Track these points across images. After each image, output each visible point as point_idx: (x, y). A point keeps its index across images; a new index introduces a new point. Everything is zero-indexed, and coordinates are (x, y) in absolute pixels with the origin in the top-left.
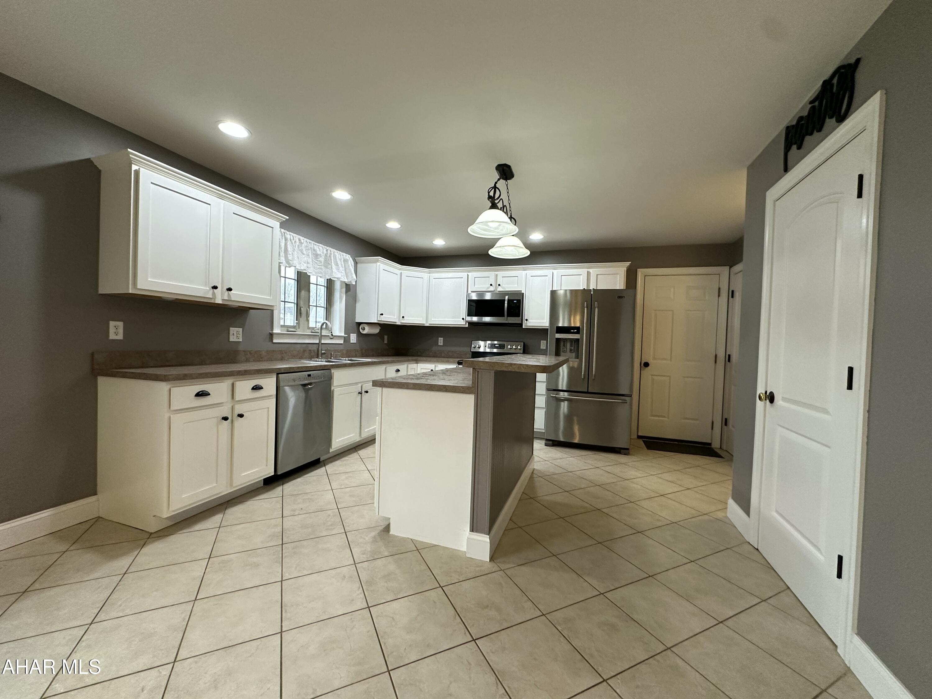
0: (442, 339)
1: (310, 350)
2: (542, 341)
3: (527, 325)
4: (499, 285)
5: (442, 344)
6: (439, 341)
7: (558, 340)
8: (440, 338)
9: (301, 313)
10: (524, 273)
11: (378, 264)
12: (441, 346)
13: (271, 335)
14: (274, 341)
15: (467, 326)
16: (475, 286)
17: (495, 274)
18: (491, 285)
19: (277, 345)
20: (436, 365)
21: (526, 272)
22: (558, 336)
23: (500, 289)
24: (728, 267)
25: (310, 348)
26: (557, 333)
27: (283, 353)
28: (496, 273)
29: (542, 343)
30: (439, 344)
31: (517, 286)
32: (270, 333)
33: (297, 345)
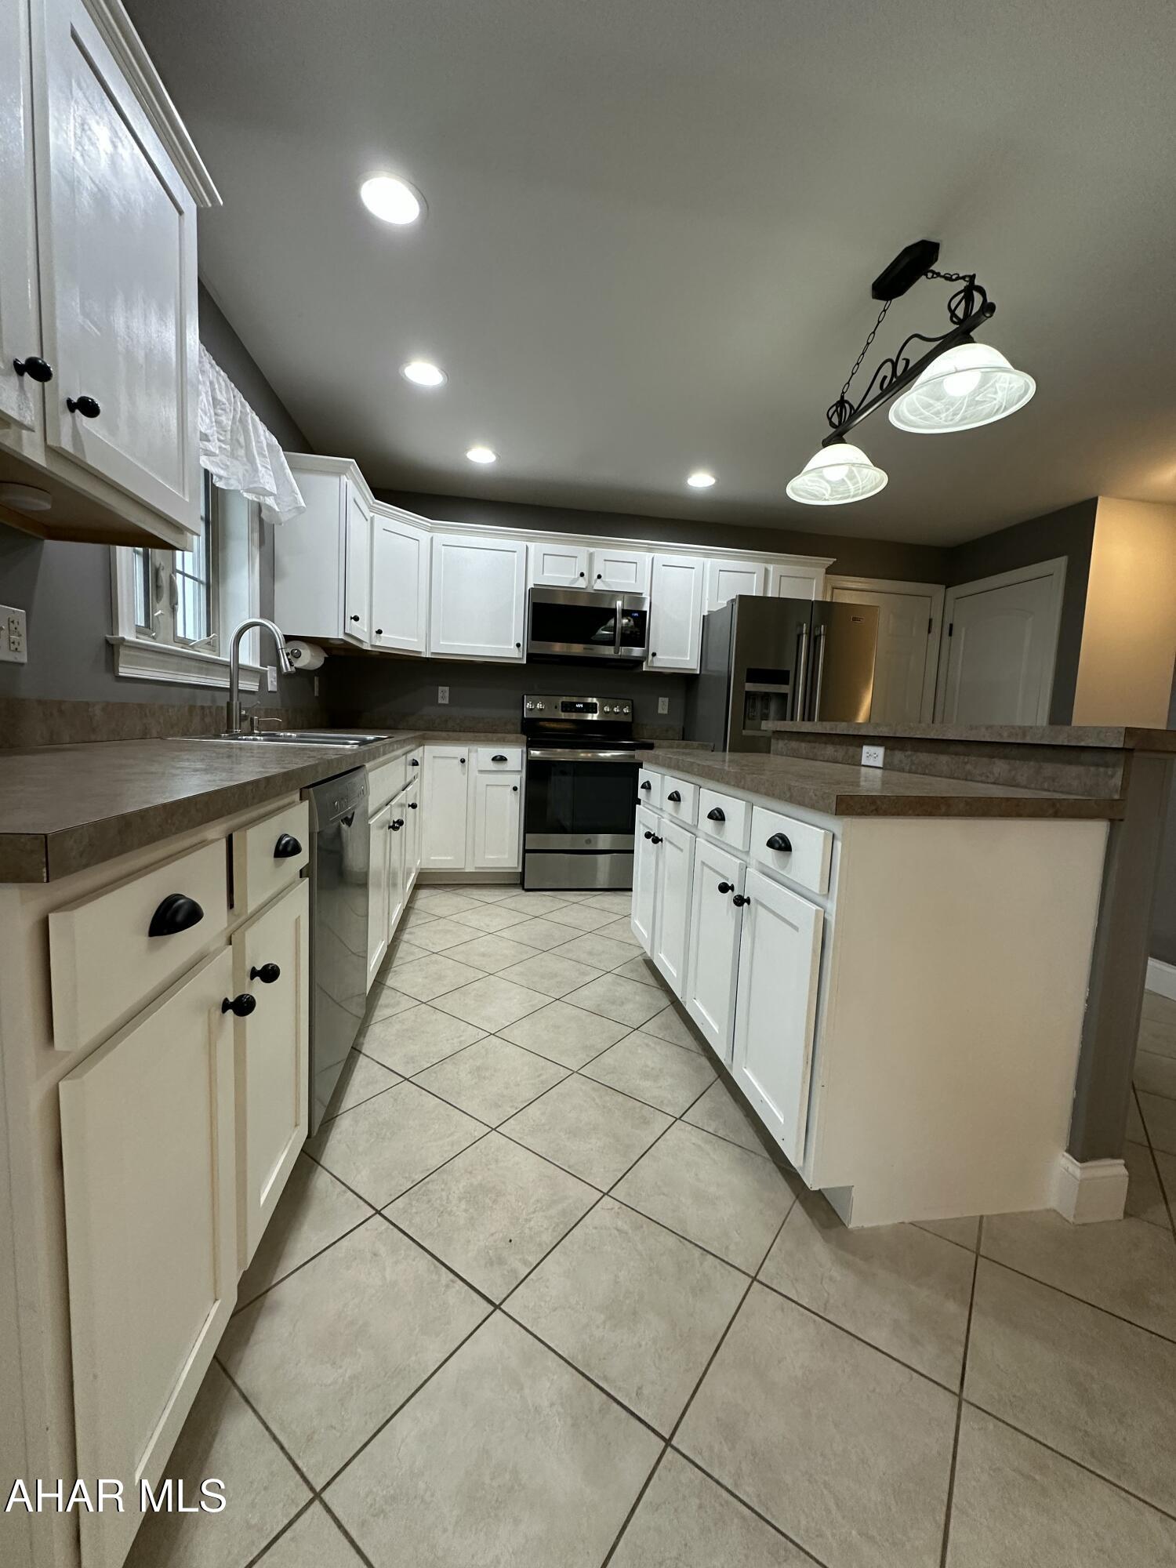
0: (447, 689)
1: (202, 708)
2: (660, 699)
3: (655, 665)
4: (599, 577)
5: (446, 701)
6: (440, 695)
7: (749, 695)
8: (440, 688)
9: (158, 587)
10: (648, 556)
11: (344, 478)
12: (444, 705)
13: (112, 649)
14: (123, 671)
15: (525, 662)
16: (545, 574)
17: (588, 551)
18: (582, 575)
19: (128, 685)
20: (471, 747)
21: (652, 555)
22: (750, 687)
23: (599, 586)
24: (944, 587)
25: (203, 699)
26: (748, 681)
27: (146, 715)
28: (592, 550)
29: (660, 703)
30: (440, 701)
31: (634, 582)
32: (107, 641)
33: (173, 689)
